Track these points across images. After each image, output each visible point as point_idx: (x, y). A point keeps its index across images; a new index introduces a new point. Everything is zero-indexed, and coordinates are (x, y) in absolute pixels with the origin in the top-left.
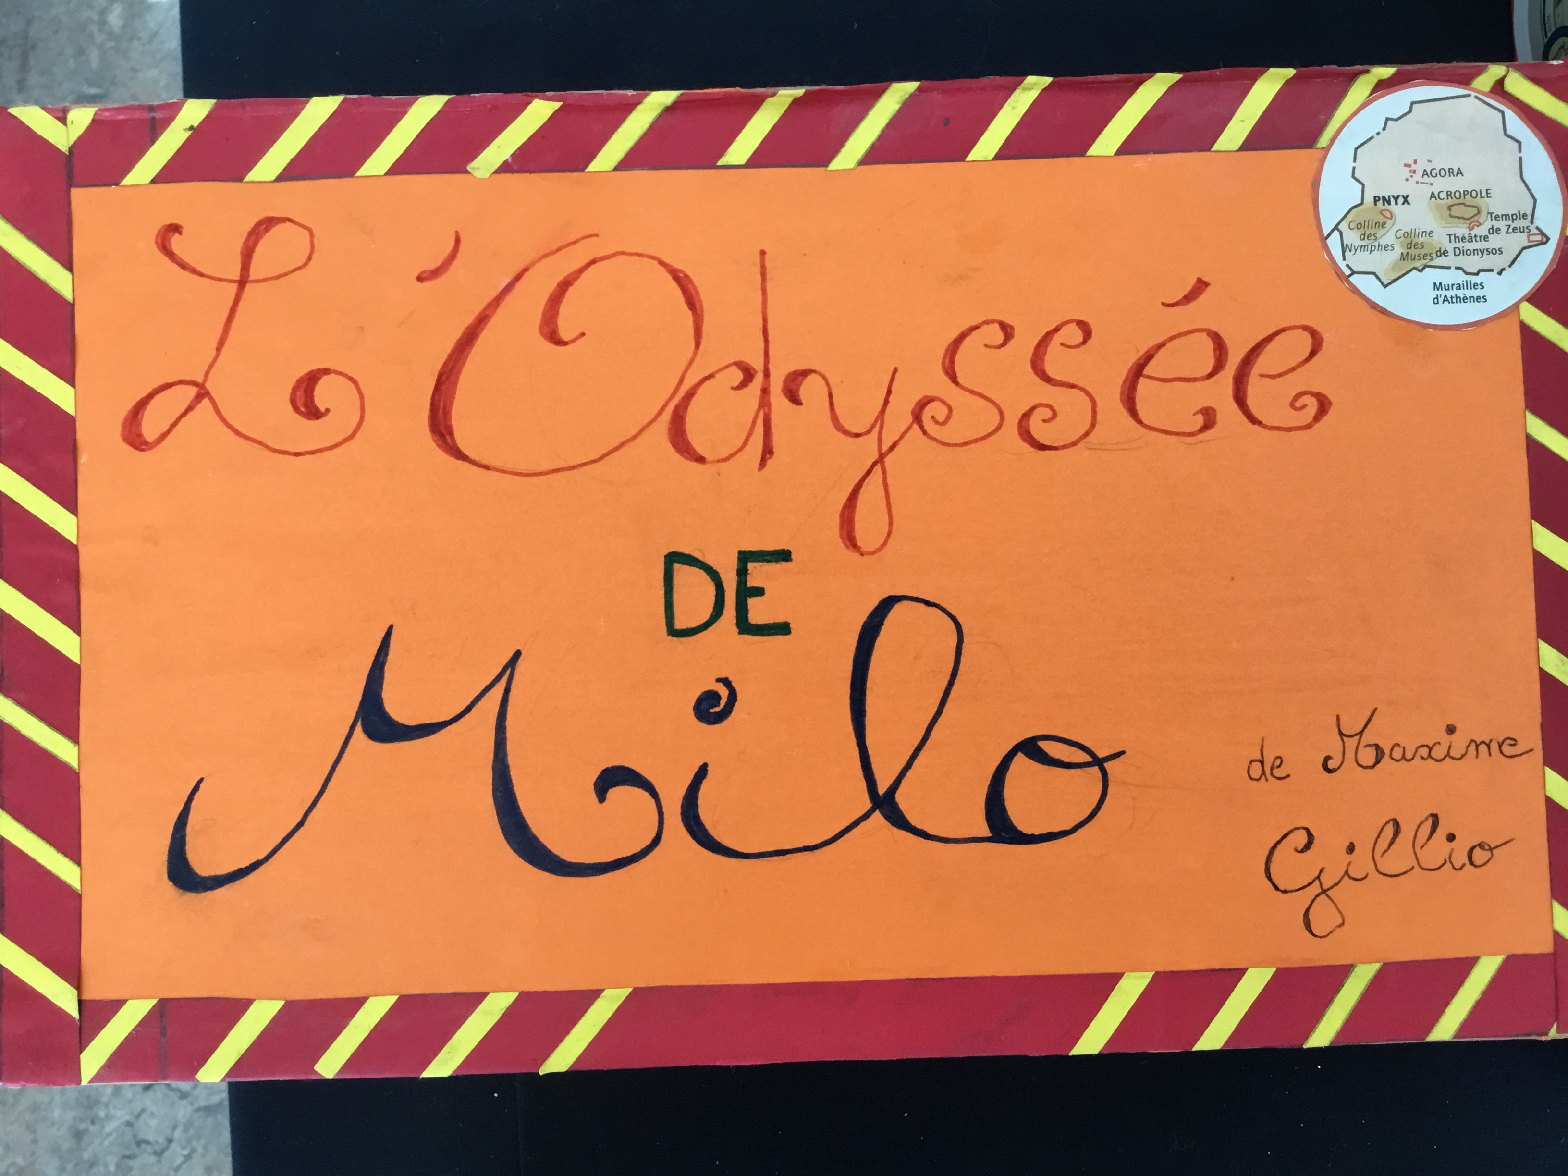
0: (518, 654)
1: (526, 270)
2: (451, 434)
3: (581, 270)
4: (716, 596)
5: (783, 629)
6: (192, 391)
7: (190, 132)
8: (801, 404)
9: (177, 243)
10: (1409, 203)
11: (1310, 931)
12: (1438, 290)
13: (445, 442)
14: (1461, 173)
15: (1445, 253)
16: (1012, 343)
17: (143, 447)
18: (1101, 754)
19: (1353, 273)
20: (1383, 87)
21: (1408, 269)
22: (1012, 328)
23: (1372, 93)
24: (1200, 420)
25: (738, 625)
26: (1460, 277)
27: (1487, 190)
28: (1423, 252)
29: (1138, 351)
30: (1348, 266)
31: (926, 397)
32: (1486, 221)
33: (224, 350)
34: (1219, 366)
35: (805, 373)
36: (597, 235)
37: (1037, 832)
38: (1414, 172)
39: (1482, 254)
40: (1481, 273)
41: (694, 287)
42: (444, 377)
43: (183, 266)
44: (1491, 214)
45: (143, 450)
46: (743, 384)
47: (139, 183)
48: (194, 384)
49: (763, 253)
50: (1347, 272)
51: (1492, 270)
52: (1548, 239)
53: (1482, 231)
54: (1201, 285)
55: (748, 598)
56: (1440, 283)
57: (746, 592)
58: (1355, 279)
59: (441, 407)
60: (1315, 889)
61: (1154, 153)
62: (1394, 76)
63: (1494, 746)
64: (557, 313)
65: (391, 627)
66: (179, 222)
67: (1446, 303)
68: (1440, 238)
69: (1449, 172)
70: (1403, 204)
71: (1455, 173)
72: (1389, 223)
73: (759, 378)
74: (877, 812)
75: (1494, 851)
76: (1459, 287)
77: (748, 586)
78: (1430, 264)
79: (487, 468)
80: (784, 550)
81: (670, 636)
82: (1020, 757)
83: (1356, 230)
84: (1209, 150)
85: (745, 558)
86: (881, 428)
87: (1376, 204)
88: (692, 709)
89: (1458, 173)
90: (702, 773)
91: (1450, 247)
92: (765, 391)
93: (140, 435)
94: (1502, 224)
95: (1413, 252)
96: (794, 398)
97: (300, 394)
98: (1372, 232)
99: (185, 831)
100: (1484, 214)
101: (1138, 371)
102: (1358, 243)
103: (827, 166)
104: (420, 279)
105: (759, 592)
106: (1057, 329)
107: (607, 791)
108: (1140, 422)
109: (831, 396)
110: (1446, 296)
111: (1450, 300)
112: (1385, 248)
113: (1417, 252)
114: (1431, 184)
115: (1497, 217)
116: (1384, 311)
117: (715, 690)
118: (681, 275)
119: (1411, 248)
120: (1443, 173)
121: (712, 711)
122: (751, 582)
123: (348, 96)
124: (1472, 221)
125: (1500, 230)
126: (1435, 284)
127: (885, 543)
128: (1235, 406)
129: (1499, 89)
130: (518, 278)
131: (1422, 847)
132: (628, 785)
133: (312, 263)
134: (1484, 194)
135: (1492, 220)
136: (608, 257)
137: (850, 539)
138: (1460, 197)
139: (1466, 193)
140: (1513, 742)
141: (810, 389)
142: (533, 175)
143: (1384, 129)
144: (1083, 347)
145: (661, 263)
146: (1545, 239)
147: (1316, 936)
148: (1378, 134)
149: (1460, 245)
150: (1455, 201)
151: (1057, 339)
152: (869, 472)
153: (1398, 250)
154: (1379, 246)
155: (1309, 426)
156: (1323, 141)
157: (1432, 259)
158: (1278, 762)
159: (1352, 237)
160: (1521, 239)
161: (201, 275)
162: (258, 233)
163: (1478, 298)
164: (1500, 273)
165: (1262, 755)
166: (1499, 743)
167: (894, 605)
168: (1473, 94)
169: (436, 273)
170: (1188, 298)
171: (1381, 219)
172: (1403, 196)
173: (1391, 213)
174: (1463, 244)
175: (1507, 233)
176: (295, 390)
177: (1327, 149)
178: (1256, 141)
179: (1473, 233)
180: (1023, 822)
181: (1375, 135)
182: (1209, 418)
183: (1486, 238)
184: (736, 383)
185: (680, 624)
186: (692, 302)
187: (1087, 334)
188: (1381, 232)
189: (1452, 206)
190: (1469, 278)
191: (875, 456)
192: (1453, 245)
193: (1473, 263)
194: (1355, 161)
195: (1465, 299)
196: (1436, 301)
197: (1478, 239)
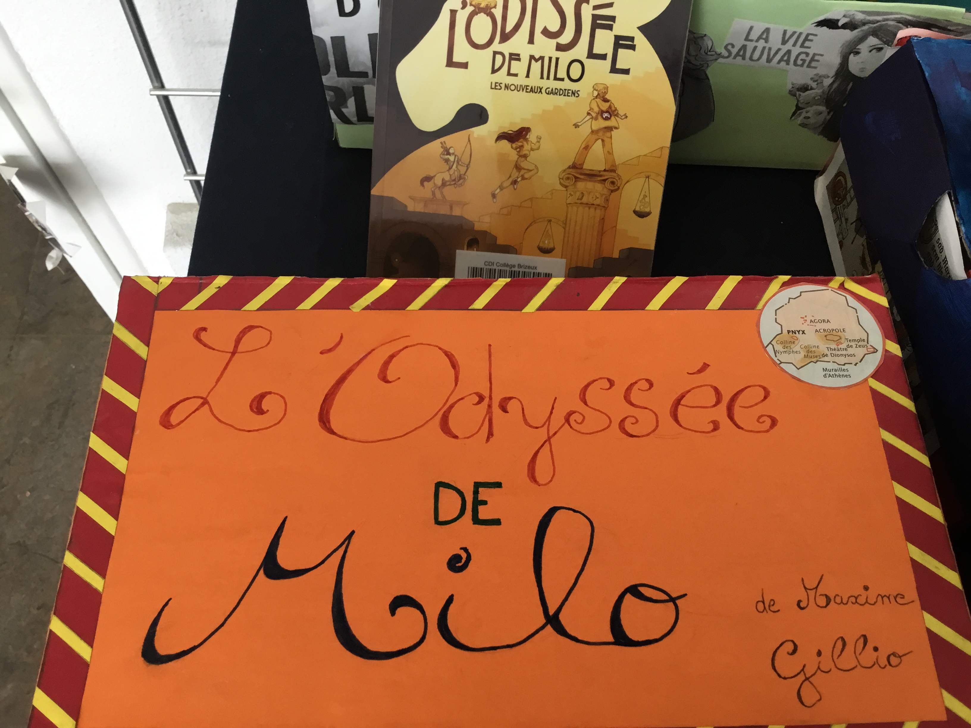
0: (353, 533)
1: (373, 350)
2: (329, 422)
3: (400, 351)
4: (462, 504)
5: (497, 522)
6: (200, 401)
7: (218, 289)
8: (508, 412)
9: (203, 336)
10: (805, 334)
11: (802, 703)
12: (825, 371)
13: (326, 426)
14: (829, 322)
15: (827, 355)
16: (613, 388)
17: (170, 427)
18: (674, 595)
19: (781, 363)
20: (785, 285)
21: (808, 362)
22: (614, 381)
23: (781, 287)
24: (711, 426)
25: (473, 520)
26: (836, 366)
27: (843, 329)
28: (815, 354)
29: (677, 394)
30: (778, 359)
31: (571, 411)
32: (845, 342)
33: (219, 383)
34: (718, 401)
35: (510, 398)
36: (409, 336)
37: (641, 639)
38: (806, 320)
39: (845, 356)
40: (846, 365)
41: (456, 359)
42: (328, 396)
43: (205, 345)
44: (847, 339)
45: (169, 429)
46: (479, 403)
47: (189, 309)
48: (202, 398)
49: (490, 345)
50: (779, 362)
51: (851, 364)
52: (877, 351)
53: (844, 346)
54: (705, 366)
55: (479, 506)
56: (826, 369)
57: (478, 503)
58: (782, 365)
59: (325, 410)
60: (801, 677)
61: (678, 310)
62: (790, 279)
63: (892, 598)
64: (387, 369)
65: (286, 517)
66: (206, 326)
67: (830, 377)
68: (823, 348)
69: (823, 321)
70: (802, 334)
71: (826, 321)
72: (796, 342)
73: (487, 400)
74: (549, 626)
75: (902, 658)
76: (836, 371)
77: (479, 499)
78: (820, 360)
79: (346, 438)
80: (498, 482)
81: (436, 525)
82: (628, 596)
83: (780, 344)
84: (704, 309)
85: (478, 486)
86: (549, 425)
87: (789, 334)
88: (446, 564)
89: (827, 322)
90: (450, 600)
91: (829, 353)
92: (490, 406)
93: (169, 422)
94: (853, 344)
95: (810, 354)
96: (505, 411)
97: (255, 403)
98: (789, 345)
99: (156, 628)
100: (843, 340)
101: (678, 402)
102: (782, 350)
103: (521, 310)
104: (322, 353)
105: (485, 503)
106: (636, 383)
107: (396, 609)
108: (681, 426)
109: (523, 409)
110: (829, 374)
111: (832, 376)
112: (796, 352)
113: (813, 355)
114: (815, 326)
115: (850, 341)
116: (799, 380)
117: (459, 554)
118: (450, 354)
119: (809, 353)
120: (820, 321)
121: (457, 565)
122: (480, 498)
123: (296, 277)
124: (838, 342)
125: (852, 346)
126: (823, 368)
127: (551, 481)
128: (729, 420)
129: (842, 286)
130: (369, 353)
131: (860, 654)
132: (409, 606)
133: (269, 345)
134: (842, 331)
135: (848, 342)
136: (414, 345)
137: (533, 478)
138: (830, 332)
139: (833, 330)
140: (902, 596)
141: (512, 406)
142: (380, 311)
143: (789, 302)
144: (649, 391)
145: (440, 348)
146: (875, 351)
147: (806, 706)
148: (786, 304)
149: (834, 352)
150: (828, 333)
151: (636, 387)
152: (542, 445)
153: (803, 353)
154: (793, 351)
155: (767, 431)
156: (760, 306)
157: (820, 358)
158: (772, 603)
159: (779, 347)
160: (863, 351)
161: (214, 349)
162: (245, 332)
163: (846, 376)
164: (856, 365)
165: (763, 597)
166: (894, 596)
167: (556, 511)
168: (830, 289)
169: (330, 350)
170: (700, 371)
171: (793, 340)
172: (802, 331)
173: (796, 337)
174: (835, 352)
175: (856, 347)
176: (253, 401)
177: (761, 310)
178: (726, 306)
179: (839, 347)
180: (632, 634)
181: (784, 304)
182: (716, 426)
183: (846, 349)
184: (475, 403)
185: (441, 518)
186: (454, 365)
187: (651, 385)
188: (792, 346)
189: (827, 335)
190: (840, 366)
191: (546, 438)
192: (830, 352)
193: (842, 360)
194: (776, 315)
195: (839, 376)
196: (825, 376)
197: (842, 350)
